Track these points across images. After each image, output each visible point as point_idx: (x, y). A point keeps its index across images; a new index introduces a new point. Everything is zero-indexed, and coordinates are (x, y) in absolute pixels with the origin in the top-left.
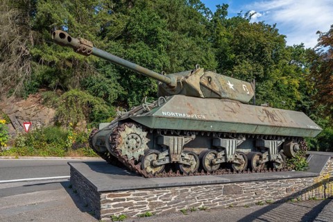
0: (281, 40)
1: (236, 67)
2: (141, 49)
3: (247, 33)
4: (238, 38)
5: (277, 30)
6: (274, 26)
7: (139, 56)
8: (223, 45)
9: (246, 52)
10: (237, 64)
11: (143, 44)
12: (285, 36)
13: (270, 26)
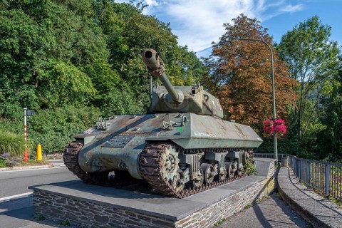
0: (173, 40)
1: (131, 61)
2: (20, 20)
3: (143, 27)
4: (133, 29)
5: (170, 30)
6: (168, 24)
7: (18, 30)
8: (114, 32)
9: (141, 47)
10: (132, 58)
11: (23, 13)
12: (176, 37)
13: (164, 24)
